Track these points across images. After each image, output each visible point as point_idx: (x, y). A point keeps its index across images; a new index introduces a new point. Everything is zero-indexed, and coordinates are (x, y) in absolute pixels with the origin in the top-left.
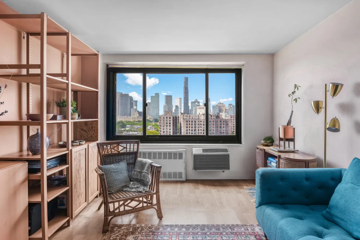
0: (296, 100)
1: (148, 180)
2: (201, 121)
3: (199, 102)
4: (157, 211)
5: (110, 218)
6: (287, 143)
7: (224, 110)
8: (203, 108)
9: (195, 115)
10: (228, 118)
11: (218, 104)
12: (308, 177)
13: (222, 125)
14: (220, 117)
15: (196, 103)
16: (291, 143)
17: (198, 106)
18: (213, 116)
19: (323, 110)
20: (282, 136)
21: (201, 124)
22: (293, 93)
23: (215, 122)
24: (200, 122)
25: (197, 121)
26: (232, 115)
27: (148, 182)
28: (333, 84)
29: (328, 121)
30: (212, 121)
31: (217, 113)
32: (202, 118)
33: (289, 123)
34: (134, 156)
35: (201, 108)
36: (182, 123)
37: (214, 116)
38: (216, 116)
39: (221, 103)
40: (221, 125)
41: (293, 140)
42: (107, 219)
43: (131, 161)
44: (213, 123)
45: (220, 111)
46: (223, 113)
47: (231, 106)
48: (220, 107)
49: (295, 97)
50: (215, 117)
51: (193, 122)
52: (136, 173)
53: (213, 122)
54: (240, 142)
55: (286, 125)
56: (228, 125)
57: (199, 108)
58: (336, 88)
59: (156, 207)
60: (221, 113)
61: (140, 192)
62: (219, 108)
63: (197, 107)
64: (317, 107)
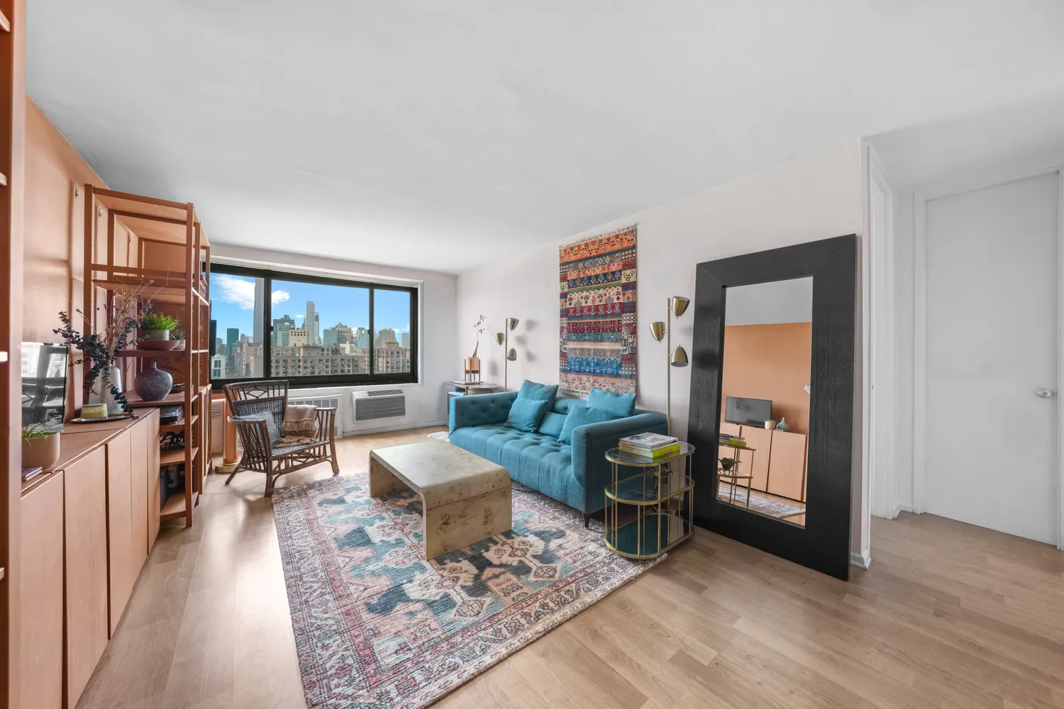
0: (481, 331)
1: (314, 429)
2: (299, 361)
3: (292, 322)
4: (332, 463)
5: (274, 477)
6: (473, 375)
7: (349, 339)
8: (303, 334)
9: (285, 348)
10: (359, 353)
11: (336, 327)
12: (493, 400)
13: (346, 366)
14: (341, 351)
15: (287, 324)
16: (477, 375)
17: (291, 329)
18: (326, 350)
19: (505, 341)
20: (468, 368)
21: (299, 367)
22: (478, 323)
23: (330, 361)
24: (297, 361)
25: (289, 361)
26: (365, 347)
27: (314, 431)
28: (512, 319)
29: (508, 351)
30: (324, 361)
31: (335, 344)
32: (302, 355)
33: (475, 355)
34: (280, 402)
35: (300, 334)
36: (252, 364)
37: (328, 350)
38: (332, 351)
39: (343, 324)
40: (344, 367)
41: (478, 372)
42: (271, 478)
43: (276, 410)
44: (326, 364)
45: (342, 339)
46: (345, 343)
47: (363, 332)
48: (339, 332)
49: (481, 327)
50: (330, 353)
51: (281, 362)
52: (288, 424)
53: (327, 361)
54: (416, 381)
55: (472, 356)
56: (357, 366)
57: (293, 334)
58: (514, 323)
59: (330, 459)
60: (341, 345)
61: (307, 444)
62: (338, 335)
63: (291, 331)
64: (500, 338)
